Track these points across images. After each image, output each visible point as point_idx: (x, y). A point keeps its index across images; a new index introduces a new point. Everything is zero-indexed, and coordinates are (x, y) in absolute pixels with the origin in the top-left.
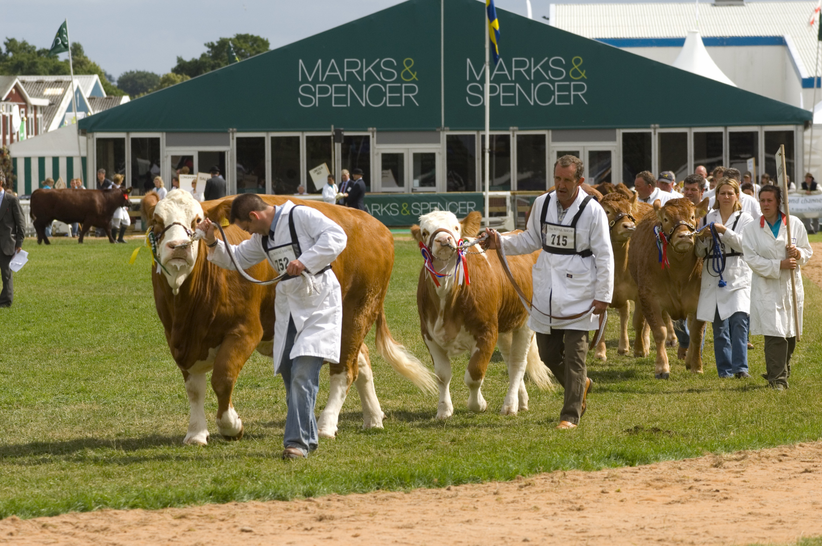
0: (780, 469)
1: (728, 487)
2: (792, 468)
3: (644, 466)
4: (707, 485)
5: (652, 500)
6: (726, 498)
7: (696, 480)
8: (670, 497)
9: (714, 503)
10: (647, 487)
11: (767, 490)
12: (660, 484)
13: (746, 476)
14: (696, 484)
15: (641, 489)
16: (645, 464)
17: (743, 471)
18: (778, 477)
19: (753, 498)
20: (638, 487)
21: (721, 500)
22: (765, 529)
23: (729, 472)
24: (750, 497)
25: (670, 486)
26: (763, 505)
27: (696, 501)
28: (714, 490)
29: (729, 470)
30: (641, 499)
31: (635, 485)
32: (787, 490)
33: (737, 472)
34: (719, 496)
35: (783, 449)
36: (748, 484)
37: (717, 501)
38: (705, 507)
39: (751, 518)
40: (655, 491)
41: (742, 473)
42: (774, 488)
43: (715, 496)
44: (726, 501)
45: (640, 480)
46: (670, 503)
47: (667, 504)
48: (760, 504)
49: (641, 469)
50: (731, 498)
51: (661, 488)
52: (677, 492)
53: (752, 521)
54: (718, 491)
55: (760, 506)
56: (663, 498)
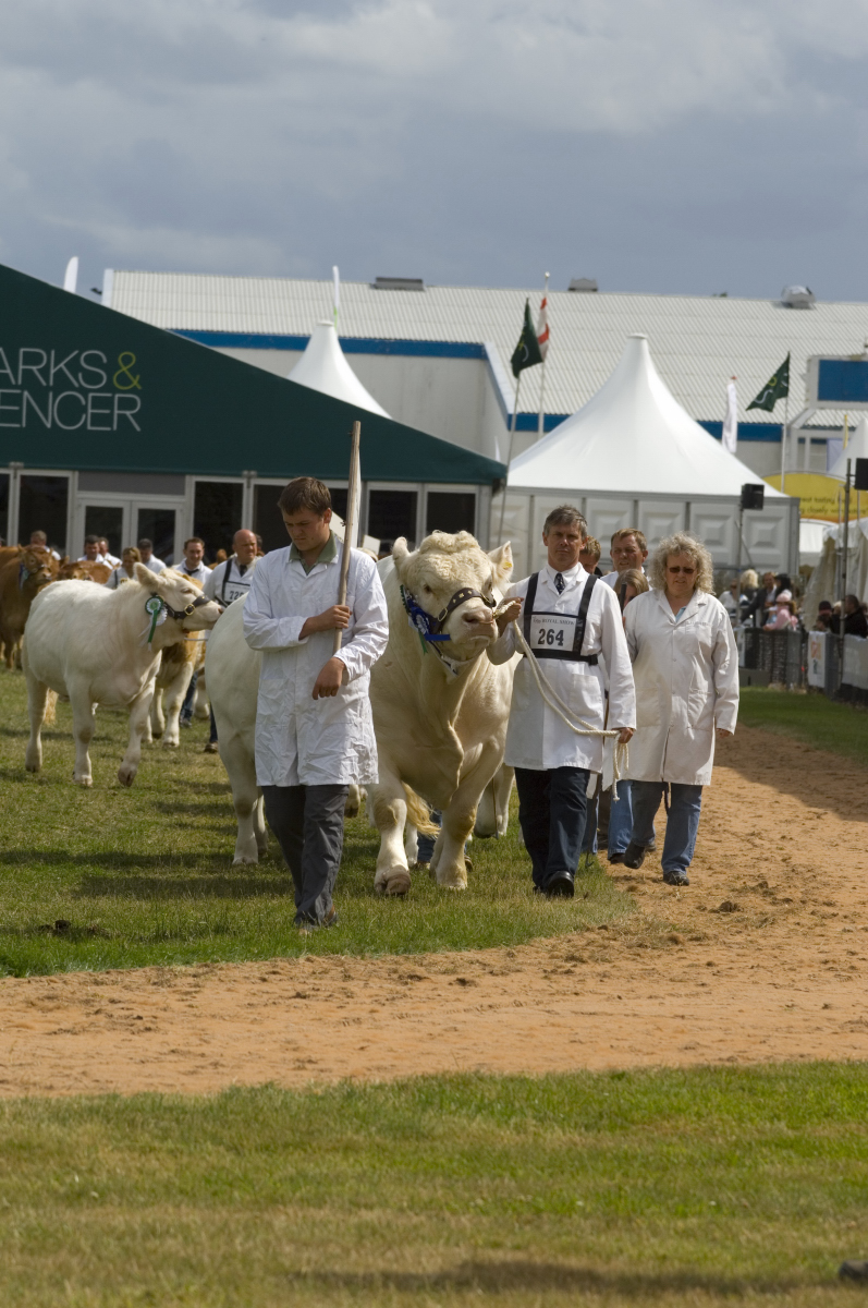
0: (258, 991)
1: (161, 1014)
2: (277, 991)
3: (38, 978)
4: (128, 1009)
5: (28, 1027)
6: (148, 1029)
7: (113, 1001)
8: (58, 1023)
9: (127, 1035)
10: (28, 1007)
11: (221, 1021)
12: (50, 1004)
13: (199, 999)
14: (110, 1008)
15: (18, 1011)
16: (42, 974)
17: (196, 992)
18: (246, 1002)
19: (192, 1031)
20: (12, 1008)
21: (139, 1031)
22: (184, 1074)
23: (174, 992)
24: (188, 1028)
25: (66, 1008)
26: (205, 1041)
27: (97, 1032)
28: (135, 1016)
29: (175, 989)
30: (10, 1024)
31: (9, 1005)
32: (254, 1021)
33: (187, 993)
34: (138, 1025)
35: (279, 963)
36: (195, 1011)
37: (133, 1033)
38: (109, 1041)
39: (173, 1057)
40: (40, 1013)
41: (194, 995)
42: (234, 1018)
43: (132, 1025)
44: (148, 1034)
45: (21, 998)
46: (55, 1033)
47: (49, 1034)
48: (201, 1040)
49: (33, 982)
50: (157, 1030)
51: (51, 1010)
52: (76, 1016)
53: (170, 1062)
54: (140, 1018)
55: (198, 1042)
56: (46, 1025)
